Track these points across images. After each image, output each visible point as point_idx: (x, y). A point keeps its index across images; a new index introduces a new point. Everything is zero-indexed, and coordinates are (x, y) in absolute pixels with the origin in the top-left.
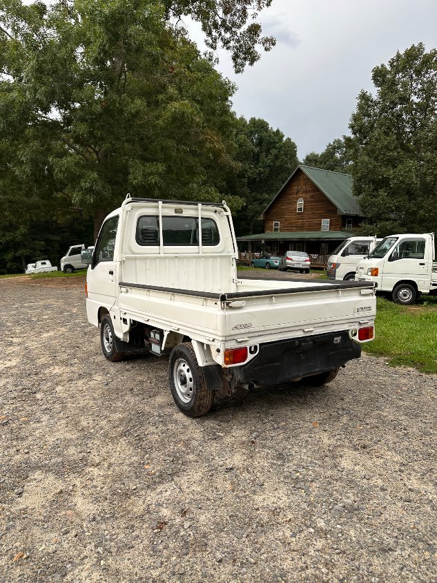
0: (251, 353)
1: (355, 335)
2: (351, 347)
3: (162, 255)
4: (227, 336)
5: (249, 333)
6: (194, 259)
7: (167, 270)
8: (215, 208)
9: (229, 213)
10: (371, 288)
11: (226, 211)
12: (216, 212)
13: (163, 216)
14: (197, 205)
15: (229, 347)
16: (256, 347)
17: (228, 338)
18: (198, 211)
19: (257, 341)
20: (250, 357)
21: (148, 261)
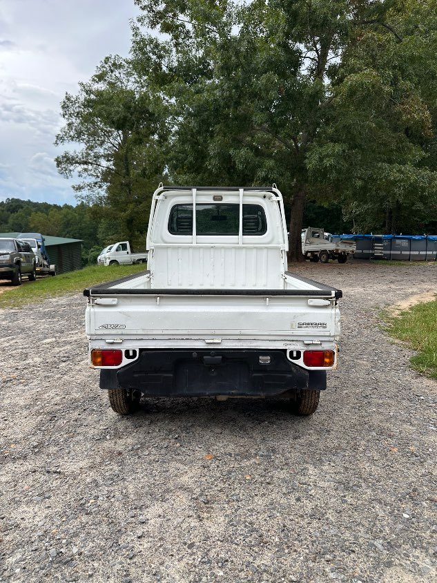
0: (128, 356)
1: (298, 357)
2: (291, 372)
3: (194, 244)
4: (93, 335)
5: (122, 334)
6: (233, 250)
7: (201, 261)
8: (264, 193)
9: (280, 198)
10: (327, 299)
11: (277, 195)
12: (265, 197)
13: (197, 204)
14: (238, 190)
15: (97, 347)
16: (134, 352)
17: (94, 337)
18: (239, 197)
19: (136, 346)
20: (125, 361)
21: (180, 250)
